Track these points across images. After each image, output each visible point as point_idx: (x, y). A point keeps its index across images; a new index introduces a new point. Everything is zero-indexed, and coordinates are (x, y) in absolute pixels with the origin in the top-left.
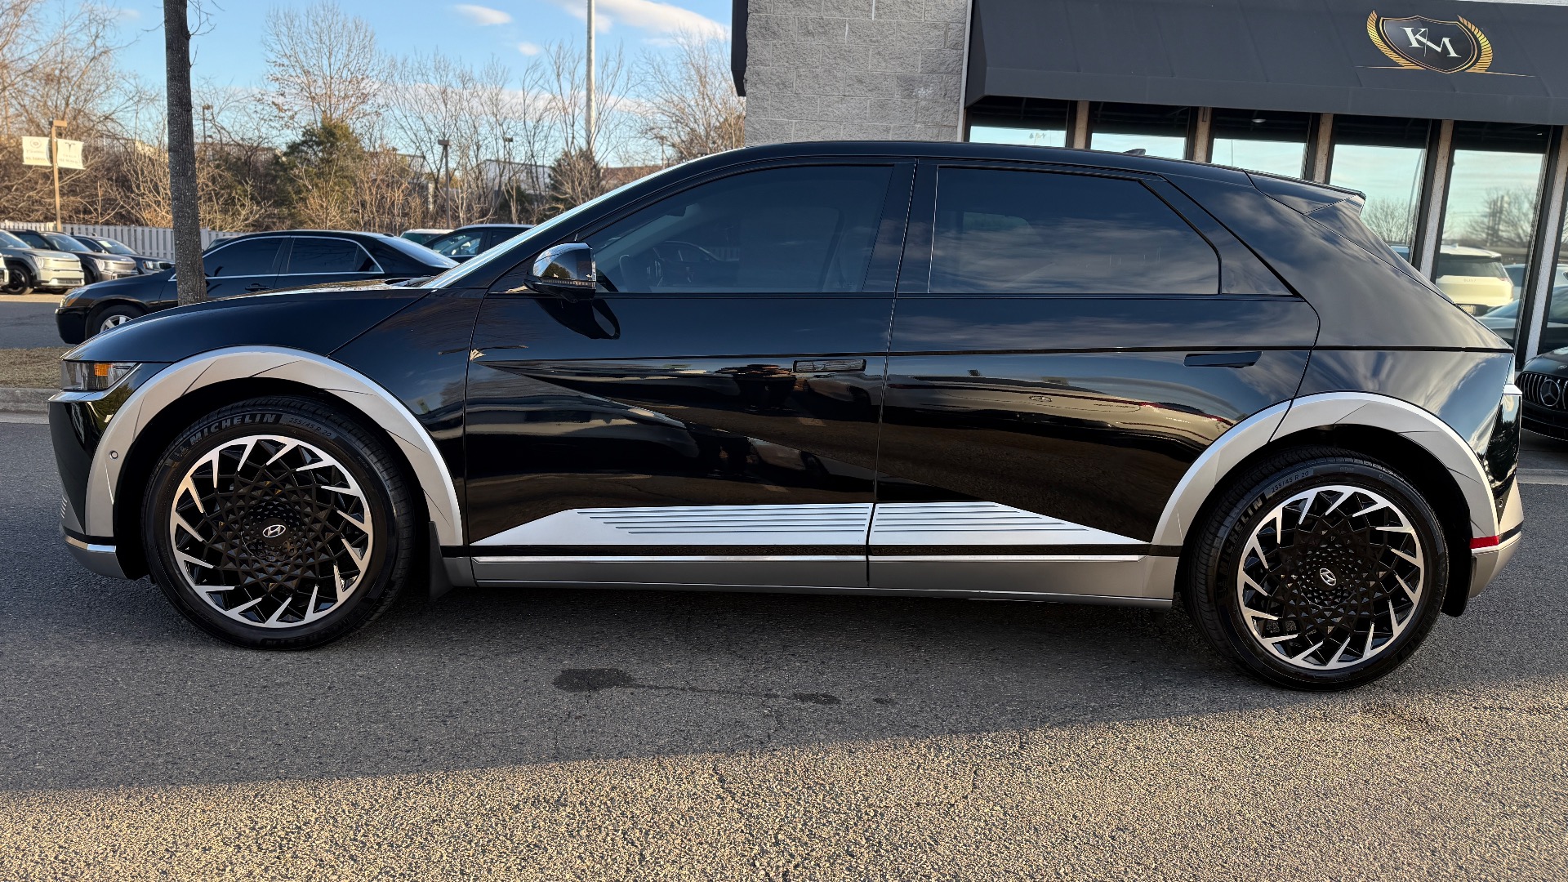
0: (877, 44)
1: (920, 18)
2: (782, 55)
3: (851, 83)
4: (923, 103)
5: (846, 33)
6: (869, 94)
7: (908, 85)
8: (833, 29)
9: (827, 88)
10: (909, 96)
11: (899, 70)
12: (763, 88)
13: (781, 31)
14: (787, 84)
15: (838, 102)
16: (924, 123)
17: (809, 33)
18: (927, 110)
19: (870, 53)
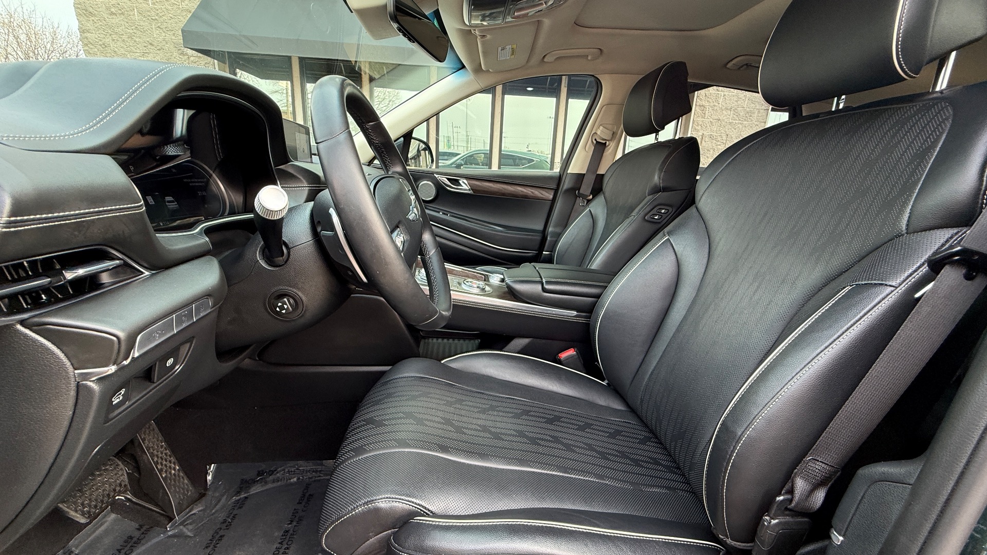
0: (156, 21)
2: (99, 27)
3: (146, 45)
4: (192, 58)
5: (136, 14)
6: (158, 52)
8: (127, 11)
9: (132, 48)
10: (182, 54)
11: (173, 38)
12: (92, 47)
13: (95, 12)
14: (106, 45)
17: (112, 14)
18: (195, 63)
19: (153, 26)
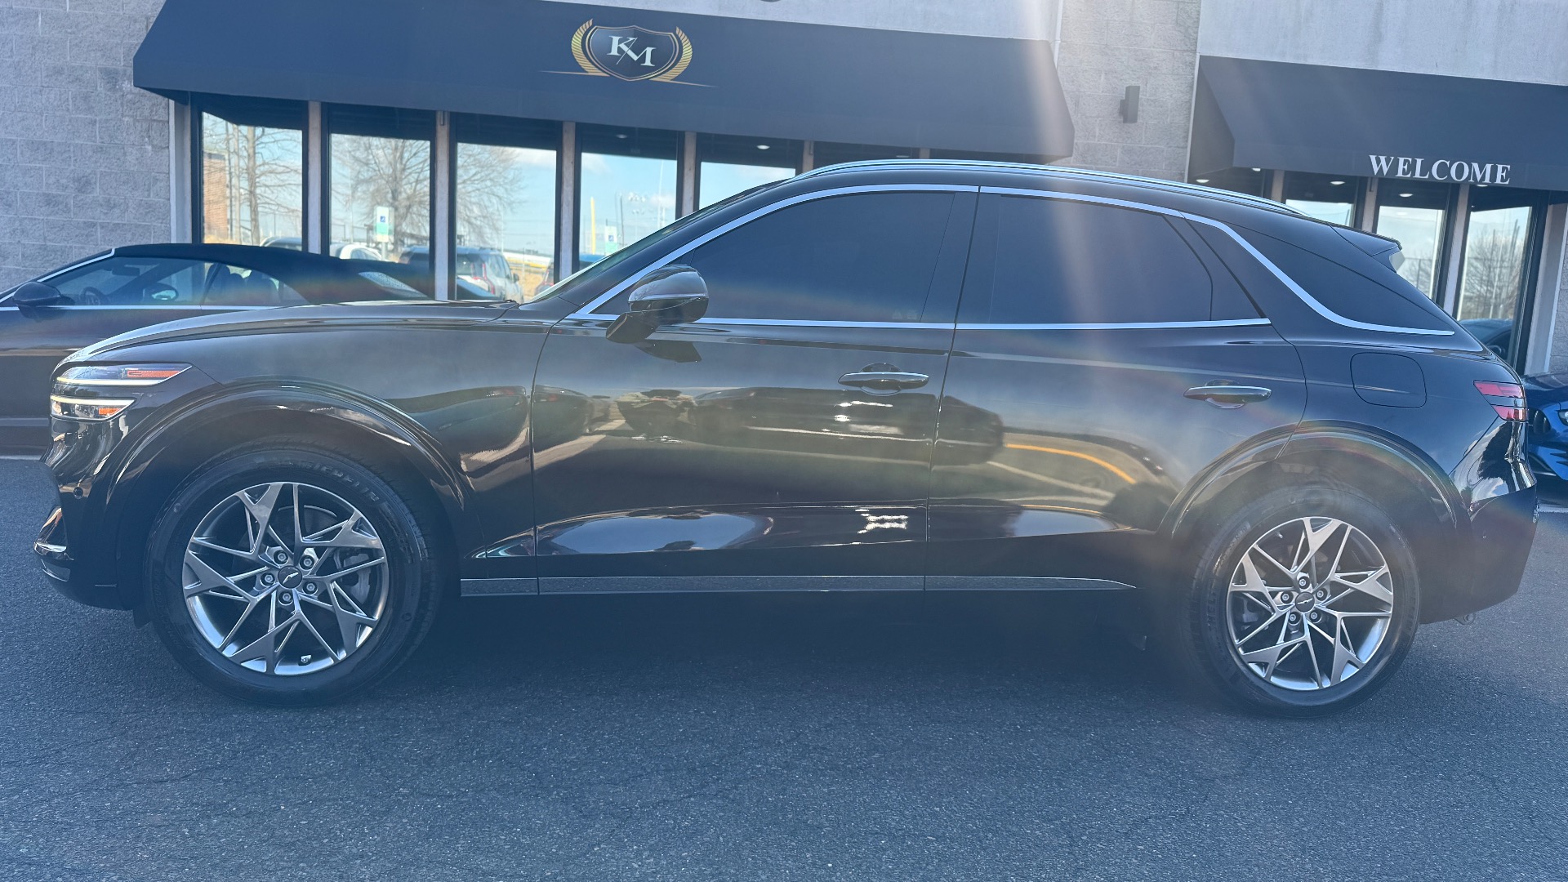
0: (73, 35)
1: (118, 11)
3: (50, 73)
4: (130, 97)
5: (40, 23)
6: (69, 86)
7: (111, 77)
8: (24, 19)
10: (113, 89)
11: (100, 62)
15: (35, 93)
16: (132, 116)
18: (134, 104)
19: (67, 43)
